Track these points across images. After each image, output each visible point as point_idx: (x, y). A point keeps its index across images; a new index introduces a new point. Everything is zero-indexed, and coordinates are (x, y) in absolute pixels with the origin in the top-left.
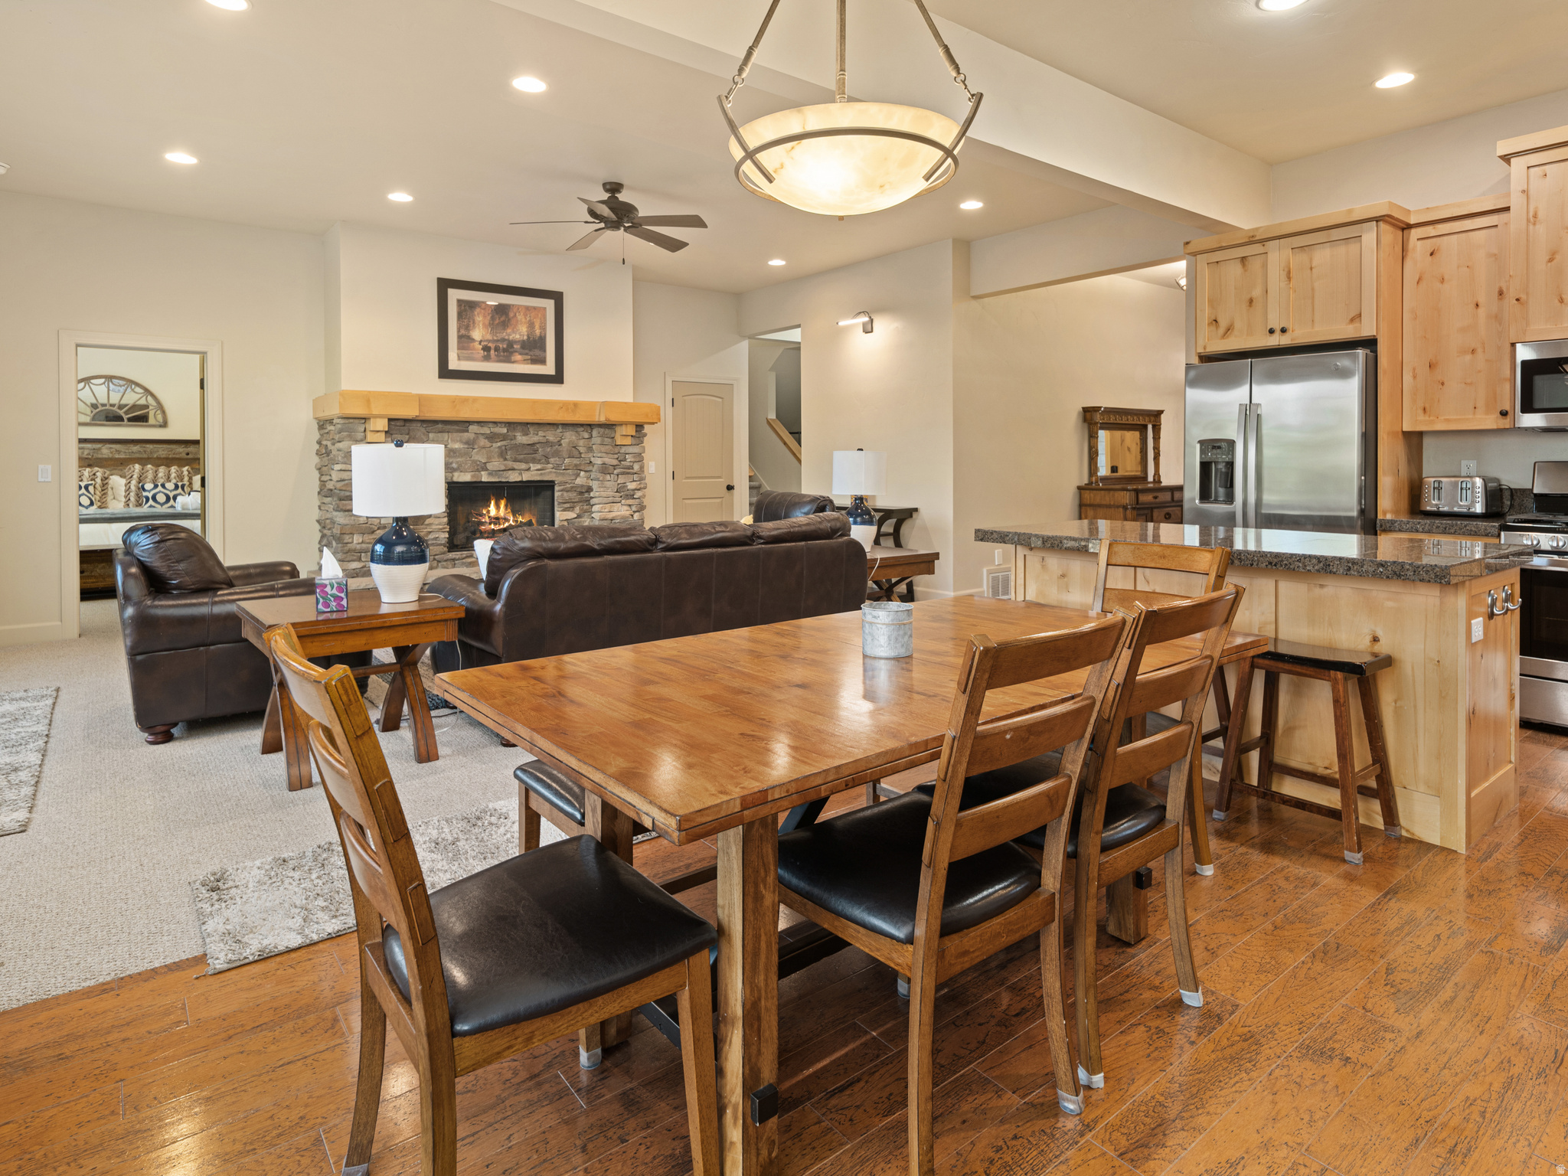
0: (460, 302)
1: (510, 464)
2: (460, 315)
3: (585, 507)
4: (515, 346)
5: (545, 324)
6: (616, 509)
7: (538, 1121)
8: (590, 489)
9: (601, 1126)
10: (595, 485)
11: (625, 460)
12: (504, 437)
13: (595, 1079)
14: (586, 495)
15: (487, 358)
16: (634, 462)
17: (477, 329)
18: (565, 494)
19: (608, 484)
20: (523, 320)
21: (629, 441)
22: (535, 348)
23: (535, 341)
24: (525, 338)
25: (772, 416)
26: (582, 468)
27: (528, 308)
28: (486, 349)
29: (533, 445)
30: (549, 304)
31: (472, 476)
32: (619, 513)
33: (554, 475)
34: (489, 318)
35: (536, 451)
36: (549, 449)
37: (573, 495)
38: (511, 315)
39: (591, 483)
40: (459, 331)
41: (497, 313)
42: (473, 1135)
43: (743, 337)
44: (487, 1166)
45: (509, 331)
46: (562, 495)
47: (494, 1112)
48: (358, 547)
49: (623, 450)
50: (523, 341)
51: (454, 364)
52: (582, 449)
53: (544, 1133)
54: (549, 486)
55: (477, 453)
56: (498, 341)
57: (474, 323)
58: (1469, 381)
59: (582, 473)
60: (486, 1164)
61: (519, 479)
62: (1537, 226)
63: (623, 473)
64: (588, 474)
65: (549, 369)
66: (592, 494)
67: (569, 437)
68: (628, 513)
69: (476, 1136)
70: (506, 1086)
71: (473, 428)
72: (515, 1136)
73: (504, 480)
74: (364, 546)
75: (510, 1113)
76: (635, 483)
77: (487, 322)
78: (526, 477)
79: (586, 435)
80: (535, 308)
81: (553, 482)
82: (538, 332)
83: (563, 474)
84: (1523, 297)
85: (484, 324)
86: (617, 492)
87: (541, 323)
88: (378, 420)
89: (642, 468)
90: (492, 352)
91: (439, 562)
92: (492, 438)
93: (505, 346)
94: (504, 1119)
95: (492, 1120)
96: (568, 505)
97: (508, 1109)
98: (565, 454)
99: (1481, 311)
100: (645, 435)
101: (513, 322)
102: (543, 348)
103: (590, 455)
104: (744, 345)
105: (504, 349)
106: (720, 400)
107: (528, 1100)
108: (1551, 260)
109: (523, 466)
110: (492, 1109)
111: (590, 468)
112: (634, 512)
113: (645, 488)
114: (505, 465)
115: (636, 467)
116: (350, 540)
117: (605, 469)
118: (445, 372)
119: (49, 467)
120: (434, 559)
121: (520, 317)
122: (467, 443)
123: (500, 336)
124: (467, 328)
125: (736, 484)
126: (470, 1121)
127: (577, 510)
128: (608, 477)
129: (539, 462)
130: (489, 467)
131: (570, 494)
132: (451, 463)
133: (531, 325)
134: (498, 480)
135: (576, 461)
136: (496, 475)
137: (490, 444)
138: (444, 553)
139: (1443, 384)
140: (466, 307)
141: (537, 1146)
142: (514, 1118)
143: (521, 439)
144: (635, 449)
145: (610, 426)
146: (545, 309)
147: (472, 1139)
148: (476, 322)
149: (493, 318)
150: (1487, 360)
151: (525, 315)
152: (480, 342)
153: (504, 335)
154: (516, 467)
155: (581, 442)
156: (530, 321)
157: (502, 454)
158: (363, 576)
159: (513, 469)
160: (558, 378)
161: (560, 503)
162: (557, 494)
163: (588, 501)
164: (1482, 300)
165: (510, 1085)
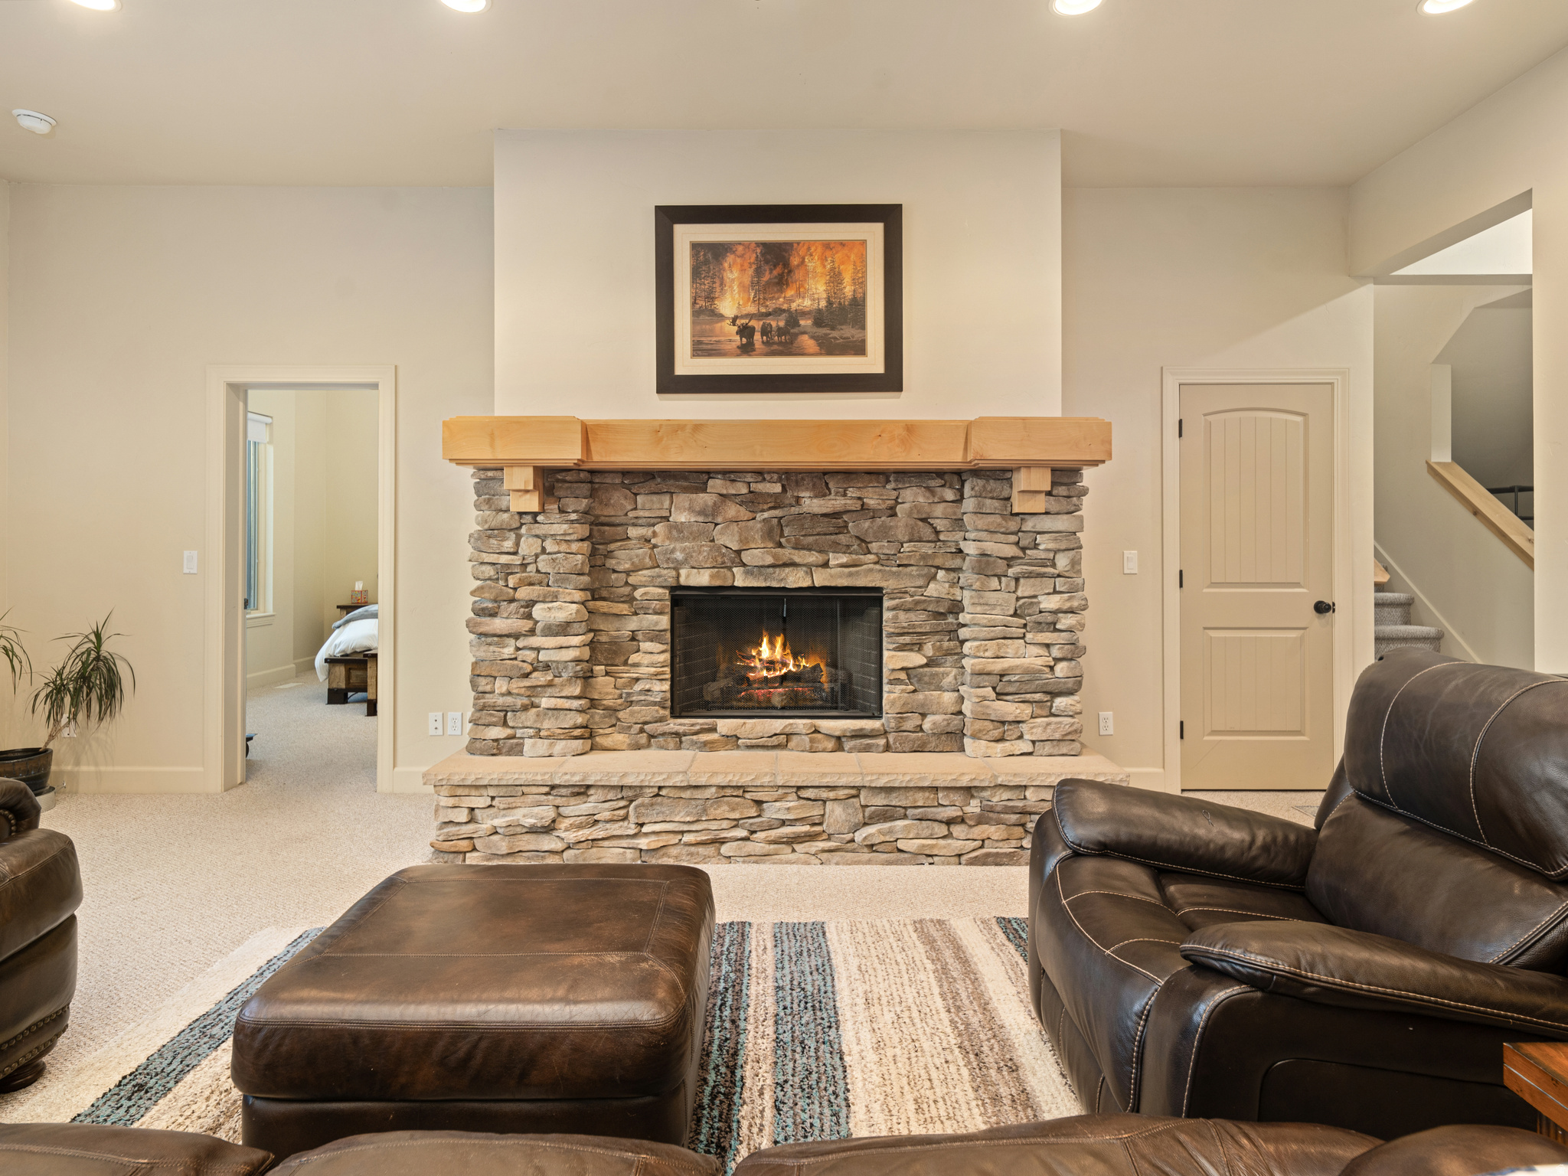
0: (696, 247)
1: (787, 554)
2: (696, 273)
3: (946, 644)
4: (802, 323)
5: (865, 273)
6: (1010, 651)
8: (956, 607)
10: (967, 597)
11: (1036, 546)
12: (777, 503)
14: (951, 619)
15: (747, 349)
16: (1056, 551)
17: (728, 295)
18: (902, 616)
19: (992, 597)
20: (819, 270)
21: (1039, 504)
22: (844, 322)
23: (842, 307)
24: (823, 304)
25: (1442, 455)
26: (938, 562)
27: (828, 245)
28: (746, 331)
29: (835, 515)
30: (873, 233)
31: (712, 576)
32: (1018, 662)
33: (878, 576)
34: (751, 272)
35: (843, 529)
36: (867, 524)
37: (918, 618)
38: (795, 261)
39: (958, 594)
40: (694, 303)
41: (767, 262)
43: (1362, 279)
45: (790, 293)
46: (896, 617)
48: (501, 701)
49: (1029, 525)
50: (819, 311)
51: (686, 364)
52: (940, 524)
54: (872, 598)
55: (721, 533)
56: (768, 314)
57: (722, 284)
59: (941, 574)
61: (806, 583)
63: (1029, 576)
64: (953, 575)
65: (873, 362)
66: (963, 618)
67: (912, 497)
68: (1040, 661)
71: (716, 485)
73: (775, 584)
74: (509, 700)
76: (1057, 597)
77: (747, 280)
78: (821, 579)
79: (950, 495)
80: (842, 244)
81: (879, 589)
82: (848, 290)
83: (897, 575)
85: (741, 285)
86: (1015, 615)
87: (855, 271)
88: (516, 470)
89: (1075, 563)
90: (757, 337)
91: (651, 736)
92: (753, 501)
93: (782, 324)
96: (907, 639)
98: (901, 534)
100: (1084, 492)
101: (798, 275)
102: (860, 322)
103: (959, 535)
104: (1366, 295)
105: (779, 329)
106: (1299, 419)
109: (813, 557)
111: (956, 562)
112: (1057, 660)
113: (1085, 608)
114: (774, 556)
115: (1062, 562)
116: (488, 688)
117: (986, 565)
118: (669, 382)
119: (195, 553)
120: (642, 731)
121: (812, 264)
122: (702, 512)
123: (772, 305)
124: (710, 297)
125: (1339, 598)
127: (929, 649)
128: (994, 583)
129: (847, 549)
130: (746, 557)
131: (912, 616)
132: (673, 551)
133: (835, 278)
134: (763, 585)
135: (927, 549)
136: (761, 574)
137: (750, 515)
138: (661, 720)
140: (709, 256)
143: (812, 504)
144: (1062, 523)
145: (1001, 474)
146: (864, 243)
148: (727, 281)
149: (758, 272)
151: (823, 259)
152: (734, 320)
153: (780, 302)
154: (797, 560)
155: (939, 510)
156: (833, 269)
157: (774, 534)
158: (509, 753)
159: (794, 564)
160: (890, 380)
161: (890, 635)
162: (887, 615)
163: (952, 633)
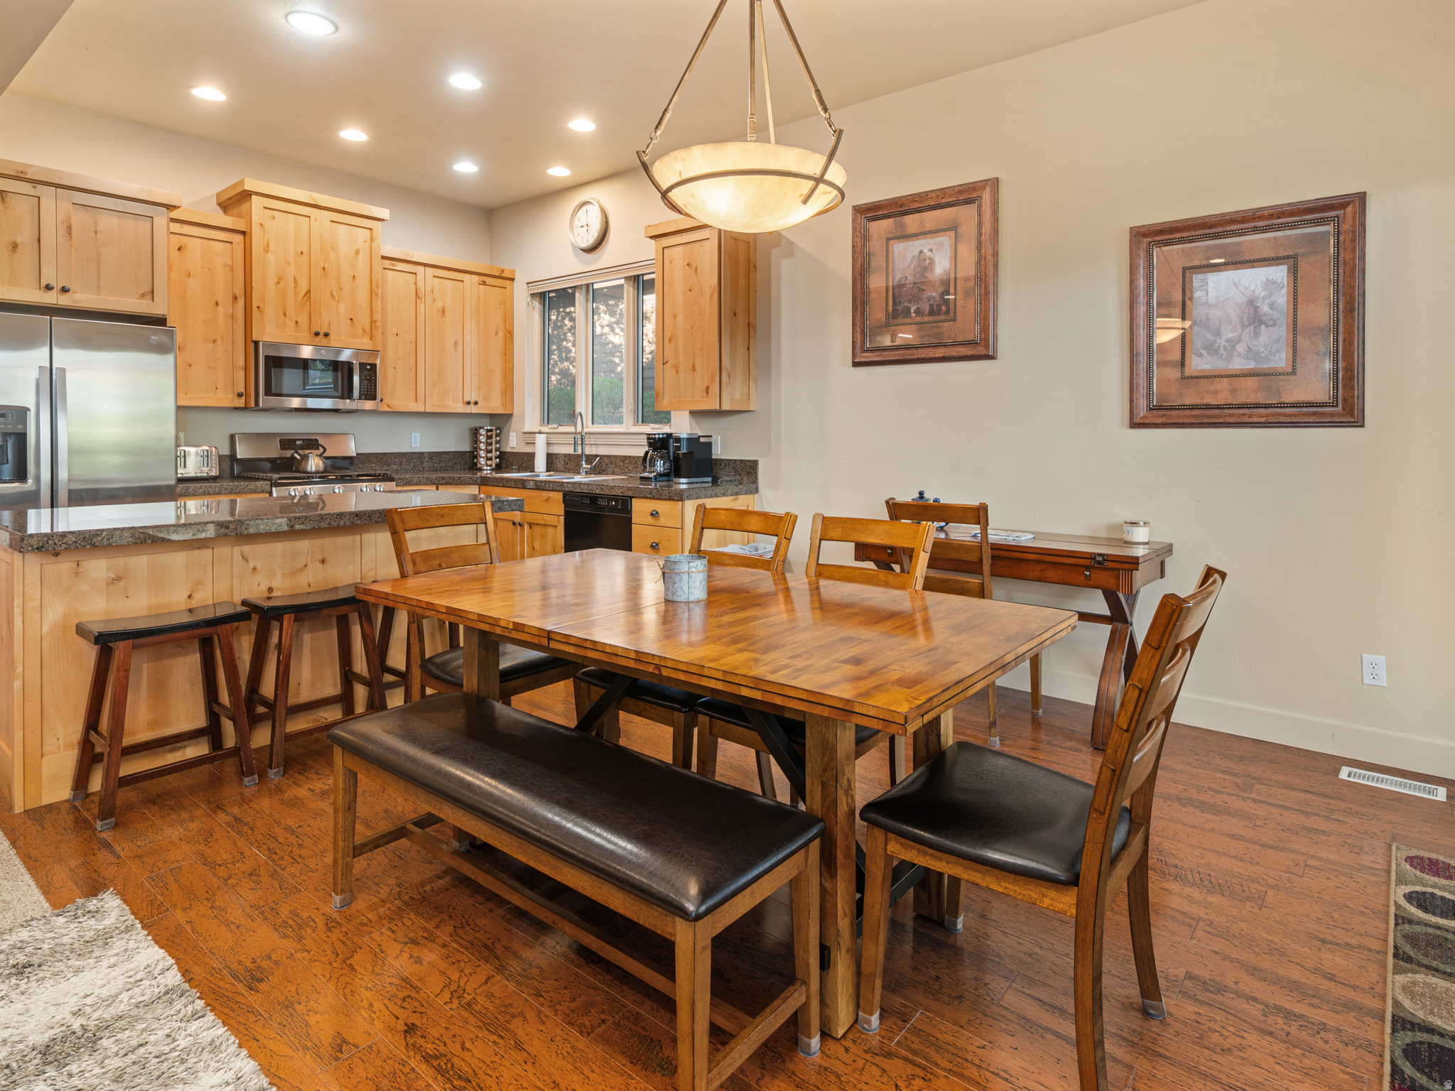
7: (953, 1036)
9: (933, 994)
13: (887, 1015)
42: (997, 1074)
44: (1016, 1049)
47: (965, 1071)
53: (962, 1027)
58: (211, 365)
60: (1015, 1051)
62: (269, 254)
69: (996, 1071)
70: (931, 1077)
72: (978, 1045)
75: (959, 1059)
84: (261, 306)
94: (967, 1060)
95: (974, 1068)
97: (955, 1062)
99: (220, 308)
107: (937, 1053)
108: (278, 283)
110: (963, 1075)
126: (986, 1085)
139: (190, 365)
141: (977, 1026)
142: (961, 1053)
147: (1002, 1074)
150: (225, 351)
164: (220, 301)
165: (928, 1074)
